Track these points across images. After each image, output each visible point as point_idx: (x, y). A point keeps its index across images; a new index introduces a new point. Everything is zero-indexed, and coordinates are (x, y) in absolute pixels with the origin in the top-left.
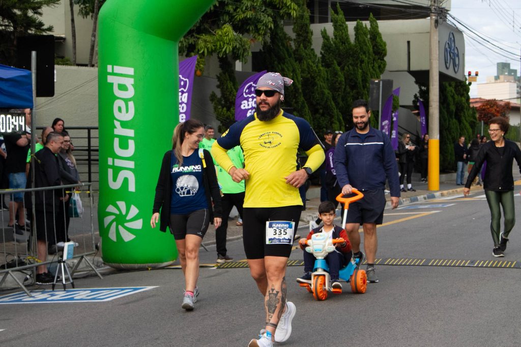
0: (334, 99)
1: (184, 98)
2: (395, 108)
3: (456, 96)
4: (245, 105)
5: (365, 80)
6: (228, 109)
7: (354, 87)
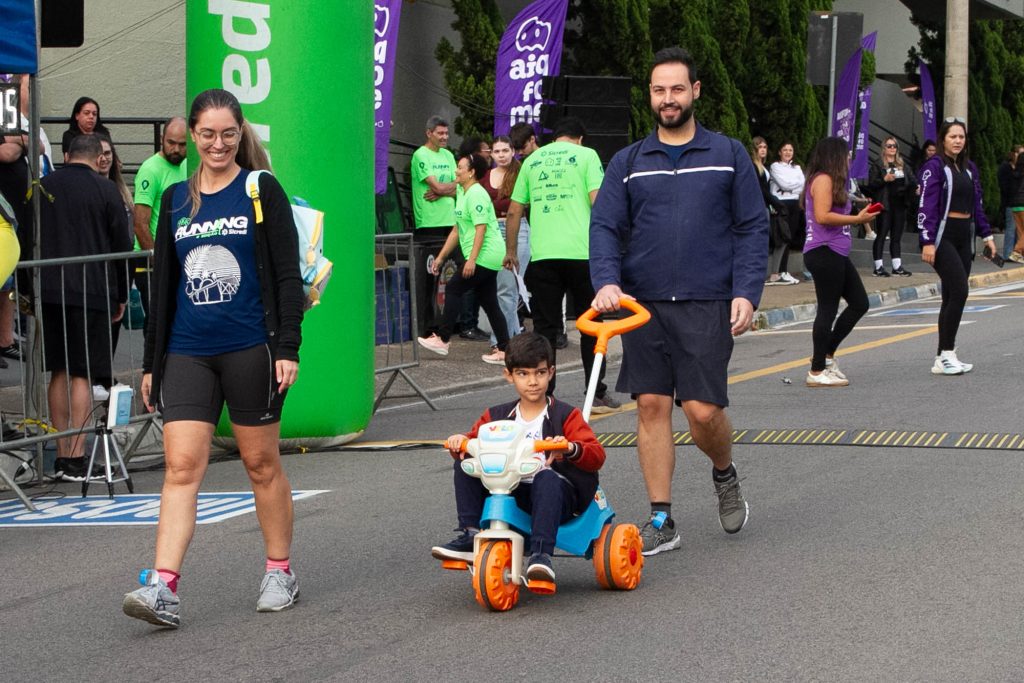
0: (725, 56)
1: (380, 52)
2: (866, 81)
3: (1006, 53)
4: (518, 70)
5: (796, 15)
6: (480, 80)
7: (771, 29)
